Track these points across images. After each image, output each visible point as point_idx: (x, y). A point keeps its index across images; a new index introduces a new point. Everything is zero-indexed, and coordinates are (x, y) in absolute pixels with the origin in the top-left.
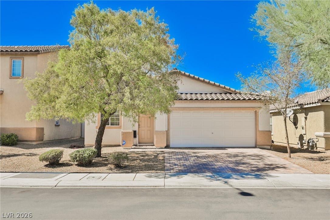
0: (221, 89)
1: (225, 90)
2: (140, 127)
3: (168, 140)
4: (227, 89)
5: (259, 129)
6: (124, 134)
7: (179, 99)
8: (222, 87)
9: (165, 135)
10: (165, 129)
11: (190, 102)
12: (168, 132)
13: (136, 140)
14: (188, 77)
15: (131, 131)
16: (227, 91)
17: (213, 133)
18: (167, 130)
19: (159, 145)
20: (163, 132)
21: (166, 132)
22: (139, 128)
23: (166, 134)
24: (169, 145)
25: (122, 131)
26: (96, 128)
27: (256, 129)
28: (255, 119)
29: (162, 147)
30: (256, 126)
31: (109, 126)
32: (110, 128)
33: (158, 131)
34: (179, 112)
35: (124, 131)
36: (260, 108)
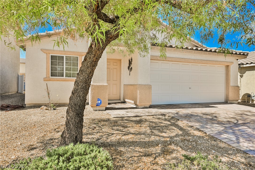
5: (231, 84)
6: (95, 88)
9: (151, 90)
17: (190, 88)
21: (151, 86)
23: (151, 88)
25: (93, 84)
26: (44, 81)
27: (226, 85)
28: (225, 74)
29: (146, 106)
30: (227, 81)
31: (63, 78)
32: (65, 80)
33: (143, 85)
34: (158, 62)
35: (96, 84)
36: (232, 63)
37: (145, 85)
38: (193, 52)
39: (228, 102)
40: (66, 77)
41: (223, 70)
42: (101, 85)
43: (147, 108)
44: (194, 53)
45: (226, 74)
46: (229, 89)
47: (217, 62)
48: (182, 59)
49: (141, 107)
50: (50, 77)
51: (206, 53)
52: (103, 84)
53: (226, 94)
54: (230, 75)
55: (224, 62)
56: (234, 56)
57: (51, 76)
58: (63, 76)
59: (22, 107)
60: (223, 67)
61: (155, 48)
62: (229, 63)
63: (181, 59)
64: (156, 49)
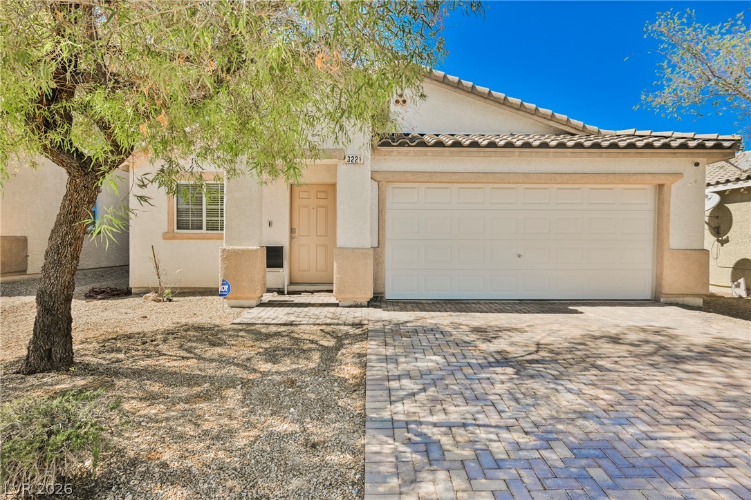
0: (543, 120)
1: (552, 123)
2: (297, 234)
3: (377, 279)
4: (558, 121)
5: (670, 244)
6: (230, 257)
7: (415, 144)
8: (544, 117)
9: (371, 262)
10: (368, 241)
11: (452, 152)
12: (378, 251)
13: (279, 277)
14: (440, 82)
15: (255, 248)
16: (561, 127)
17: (519, 256)
18: (376, 245)
19: (349, 296)
20: (364, 251)
21: (371, 252)
22: (291, 238)
23: (372, 257)
24: (383, 293)
25: (225, 246)
26: (164, 239)
27: (658, 245)
28: (654, 210)
29: (359, 302)
30: (658, 234)
31: (202, 234)
32: (204, 238)
33: (346, 248)
34: (415, 188)
35: (231, 247)
36: (679, 175)
37: (353, 249)
38: (517, 154)
39: (662, 300)
40: (207, 230)
41: (644, 198)
42: (243, 250)
43: (361, 306)
44: (519, 156)
45: (658, 212)
46: (662, 257)
47: (611, 176)
48: (485, 175)
49: (347, 304)
50: (176, 231)
51: (562, 154)
52: (248, 247)
53: (657, 276)
54: (668, 215)
55: (639, 176)
56: (675, 153)
57: (178, 229)
58: (201, 228)
59: (127, 293)
60: (645, 189)
61: (393, 151)
62: (663, 177)
63: (481, 175)
64: (395, 153)
